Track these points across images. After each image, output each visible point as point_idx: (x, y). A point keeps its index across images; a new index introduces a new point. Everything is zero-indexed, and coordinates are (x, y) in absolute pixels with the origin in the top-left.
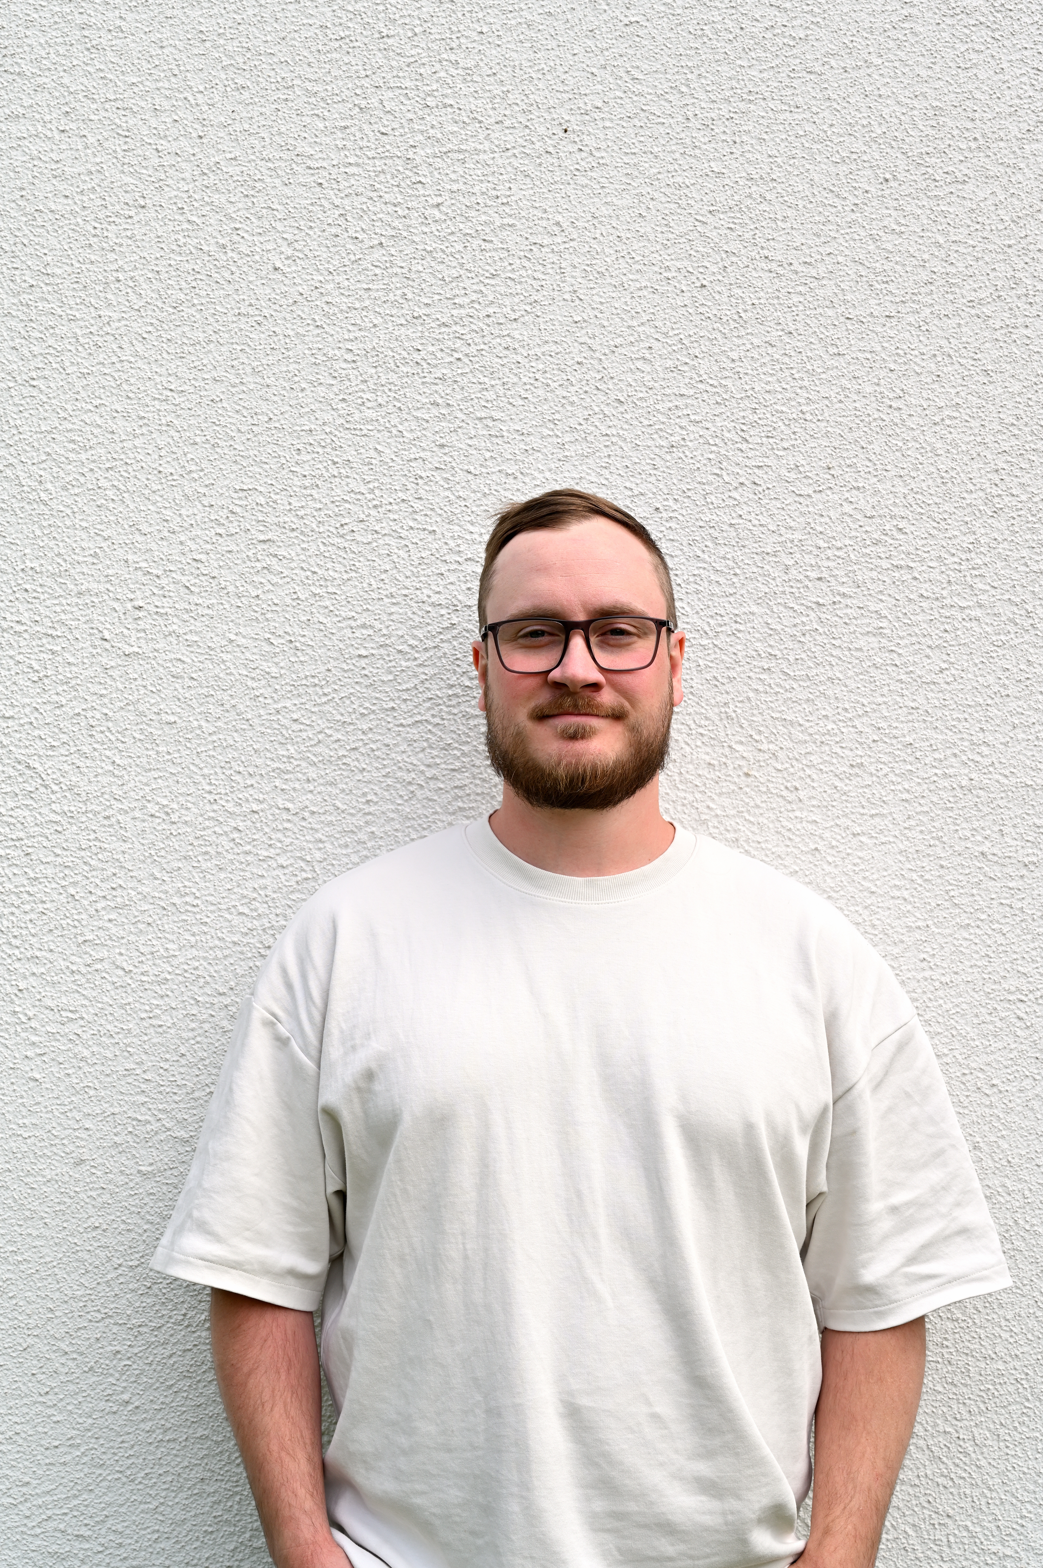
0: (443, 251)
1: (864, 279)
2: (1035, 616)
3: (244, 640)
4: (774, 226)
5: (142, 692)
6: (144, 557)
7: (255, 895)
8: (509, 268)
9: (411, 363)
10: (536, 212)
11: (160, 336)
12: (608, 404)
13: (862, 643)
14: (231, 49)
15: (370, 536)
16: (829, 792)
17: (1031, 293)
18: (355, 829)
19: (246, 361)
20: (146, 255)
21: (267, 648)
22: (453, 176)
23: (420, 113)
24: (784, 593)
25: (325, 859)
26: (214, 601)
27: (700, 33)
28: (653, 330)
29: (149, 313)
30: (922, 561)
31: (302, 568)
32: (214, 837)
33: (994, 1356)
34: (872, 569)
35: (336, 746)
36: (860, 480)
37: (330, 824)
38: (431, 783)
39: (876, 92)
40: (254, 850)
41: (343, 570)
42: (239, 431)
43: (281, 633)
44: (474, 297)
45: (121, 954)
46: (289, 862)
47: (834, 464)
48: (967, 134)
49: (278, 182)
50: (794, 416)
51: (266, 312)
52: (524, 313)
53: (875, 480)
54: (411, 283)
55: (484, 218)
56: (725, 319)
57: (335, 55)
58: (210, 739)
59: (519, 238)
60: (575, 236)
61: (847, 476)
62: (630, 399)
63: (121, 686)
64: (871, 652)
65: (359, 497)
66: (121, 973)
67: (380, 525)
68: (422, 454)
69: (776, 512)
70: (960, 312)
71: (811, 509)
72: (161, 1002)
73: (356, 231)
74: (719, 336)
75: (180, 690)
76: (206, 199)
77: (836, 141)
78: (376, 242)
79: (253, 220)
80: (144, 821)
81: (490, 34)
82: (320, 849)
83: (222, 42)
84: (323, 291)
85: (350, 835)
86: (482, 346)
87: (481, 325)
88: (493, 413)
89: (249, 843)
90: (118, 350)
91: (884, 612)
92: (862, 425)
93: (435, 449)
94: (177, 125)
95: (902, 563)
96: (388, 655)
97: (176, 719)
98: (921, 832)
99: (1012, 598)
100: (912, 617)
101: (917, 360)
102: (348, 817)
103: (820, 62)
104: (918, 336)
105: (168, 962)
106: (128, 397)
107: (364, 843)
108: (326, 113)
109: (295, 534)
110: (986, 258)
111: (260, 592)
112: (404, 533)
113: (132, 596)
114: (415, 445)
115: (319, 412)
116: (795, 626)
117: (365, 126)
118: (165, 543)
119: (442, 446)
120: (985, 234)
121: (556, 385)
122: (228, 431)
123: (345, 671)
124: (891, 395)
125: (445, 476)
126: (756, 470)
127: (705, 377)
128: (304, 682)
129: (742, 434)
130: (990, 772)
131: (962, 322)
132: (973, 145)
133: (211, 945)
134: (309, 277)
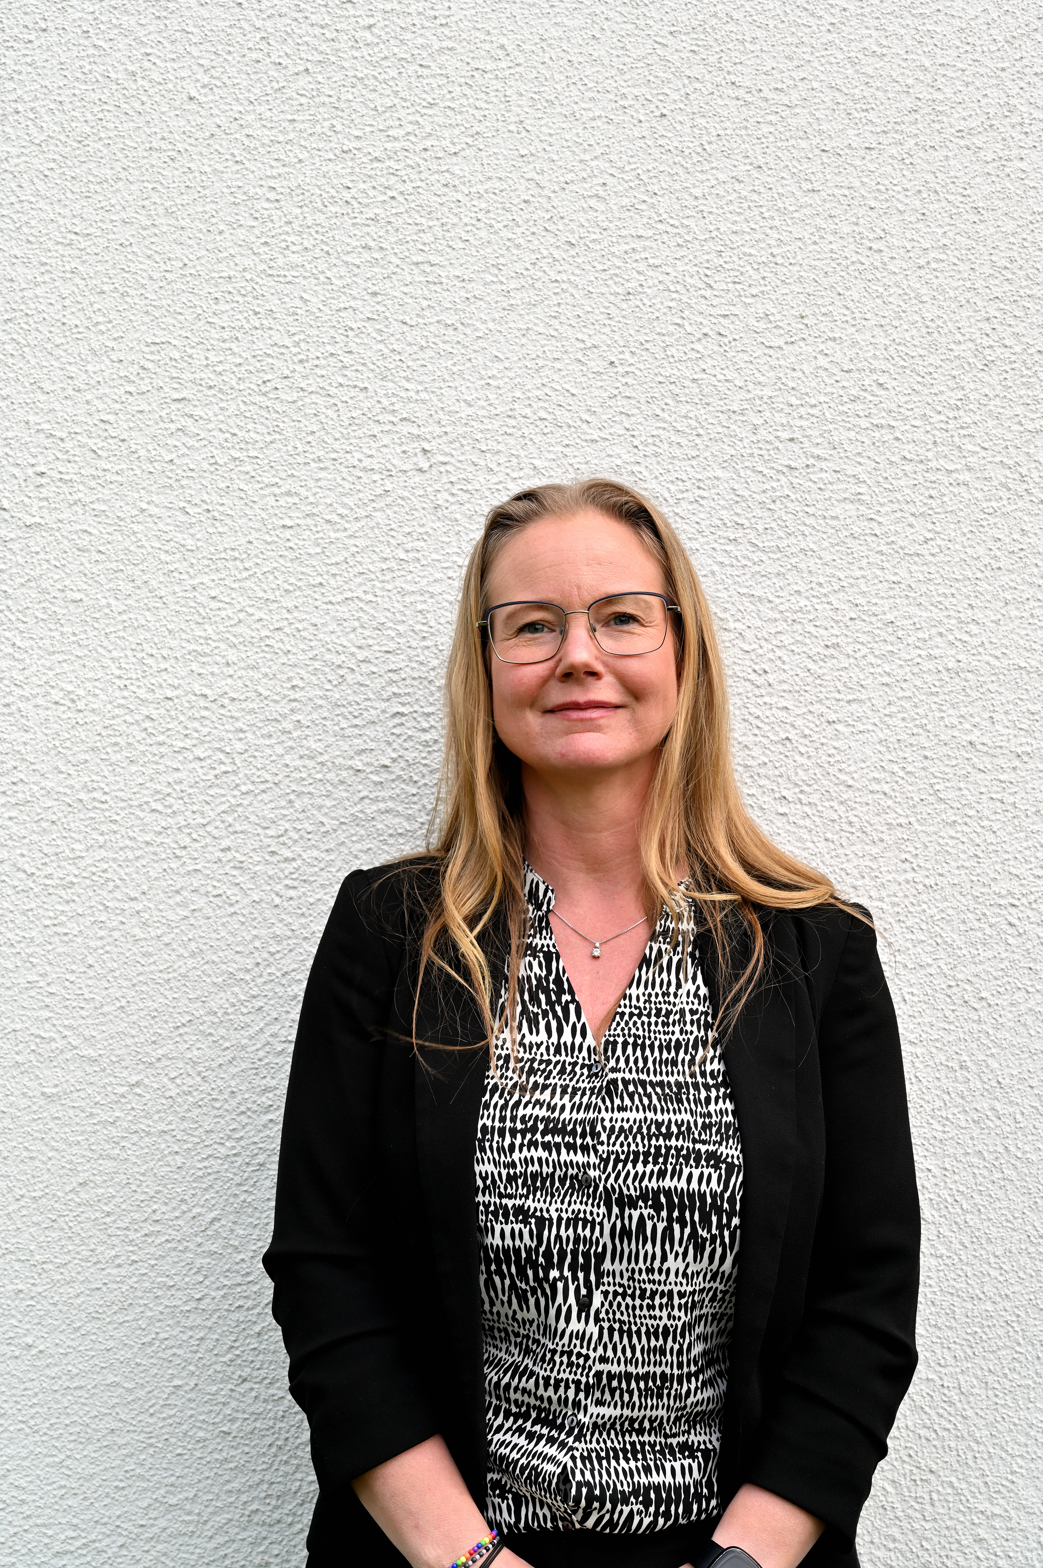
0: (375, 78)
1: (842, 107)
2: (1030, 481)
3: (156, 510)
4: (742, 48)
6: (47, 418)
7: (170, 790)
8: (449, 96)
9: (340, 203)
10: (478, 34)
11: (64, 173)
12: (557, 247)
13: (837, 510)
15: (295, 394)
16: (802, 675)
17: (1027, 121)
19: (158, 201)
20: (47, 83)
21: (182, 518)
24: (752, 455)
25: (246, 750)
26: (124, 466)
28: (607, 165)
29: (52, 148)
30: (905, 419)
31: (221, 430)
32: (124, 727)
33: (982, 1296)
34: (849, 429)
35: (258, 626)
36: (836, 330)
37: (252, 711)
38: (363, 665)
40: (169, 741)
41: (265, 431)
42: (151, 278)
43: (198, 501)
44: (410, 128)
45: (23, 855)
46: (206, 754)
47: (807, 312)
50: (764, 259)
51: (180, 147)
52: (464, 146)
53: (853, 330)
54: (339, 113)
55: (420, 41)
56: (687, 152)
58: (119, 618)
59: (460, 63)
60: (521, 61)
61: (821, 325)
62: (582, 242)
63: (21, 561)
64: (848, 521)
65: (283, 350)
66: (22, 875)
68: (353, 303)
69: (743, 366)
70: (948, 143)
71: (782, 362)
72: (66, 908)
73: (279, 56)
74: (680, 171)
75: (87, 565)
78: (301, 68)
79: (166, 44)
80: (47, 709)
82: (240, 739)
84: (242, 122)
85: (274, 723)
86: (419, 184)
87: (417, 159)
88: (431, 258)
89: (163, 733)
90: (18, 189)
91: (863, 477)
92: (838, 269)
93: (367, 297)
95: (883, 422)
96: (316, 526)
97: (83, 596)
98: (903, 719)
99: (1005, 460)
100: (893, 482)
101: (900, 196)
102: (271, 704)
104: (901, 170)
105: (74, 864)
106: (29, 242)
107: (290, 732)
109: (212, 392)
110: (977, 83)
111: (173, 456)
113: (33, 461)
114: (344, 293)
115: (239, 257)
116: (764, 492)
118: (69, 402)
119: (375, 294)
120: (976, 56)
121: (500, 225)
123: (268, 543)
125: (378, 327)
126: (721, 320)
127: (665, 216)
128: (223, 555)
129: (706, 279)
130: (980, 653)
131: (950, 154)
133: (121, 845)
134: (227, 108)
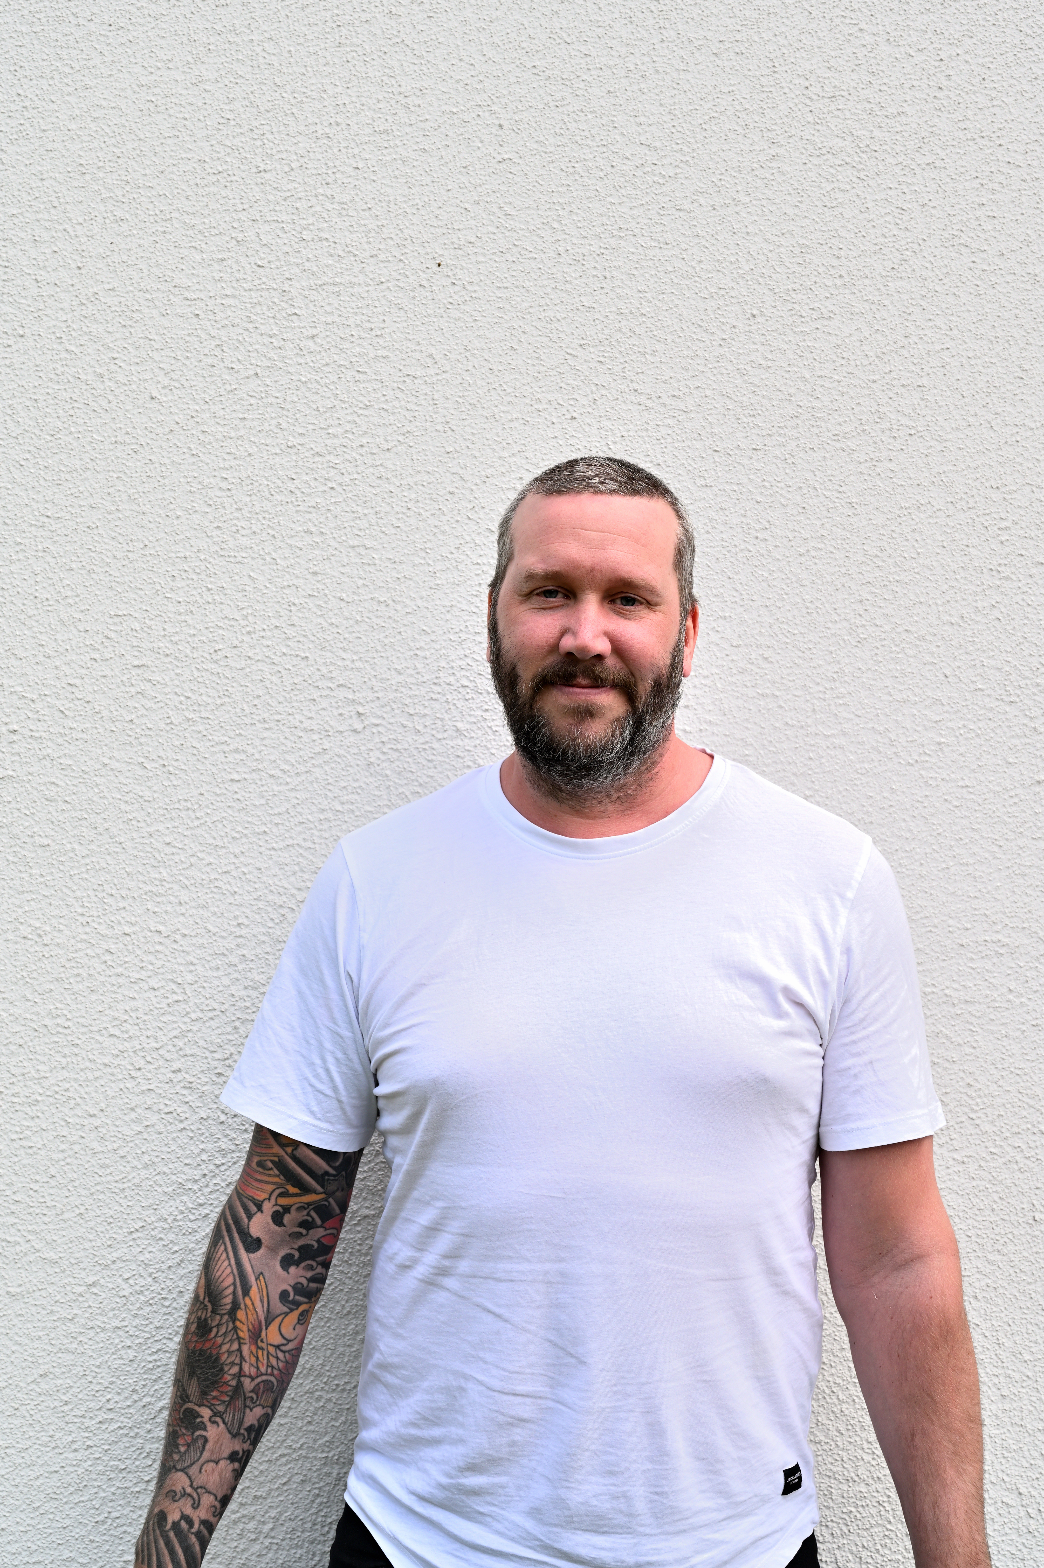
5: (16, 815)
14: (110, 181)
18: (226, 952)
22: (328, 309)
23: (296, 246)
27: (571, 170)
39: (744, 230)
48: (832, 272)
49: (155, 312)
57: (212, 189)
67: (253, 651)
76: (85, 329)
77: (704, 277)
81: (366, 169)
83: (101, 175)
94: (56, 255)
103: (690, 200)
108: (203, 246)
112: (277, 659)
117: (242, 259)
122: (104, 557)
124: (758, 527)
132: (839, 282)
